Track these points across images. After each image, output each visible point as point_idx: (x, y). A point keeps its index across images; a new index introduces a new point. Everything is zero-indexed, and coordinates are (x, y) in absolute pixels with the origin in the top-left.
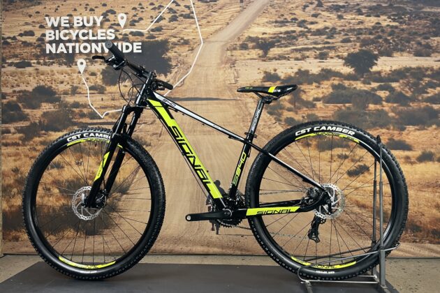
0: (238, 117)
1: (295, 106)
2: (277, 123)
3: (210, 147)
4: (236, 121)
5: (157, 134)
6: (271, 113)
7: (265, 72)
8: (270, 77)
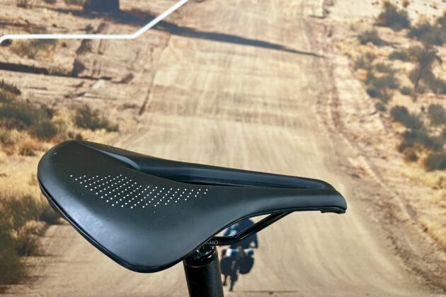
0: (310, 92)
1: (416, 86)
2: (377, 115)
3: (244, 145)
4: (305, 100)
5: (133, 107)
6: (372, 94)
7: (387, 5)
8: (393, 18)
